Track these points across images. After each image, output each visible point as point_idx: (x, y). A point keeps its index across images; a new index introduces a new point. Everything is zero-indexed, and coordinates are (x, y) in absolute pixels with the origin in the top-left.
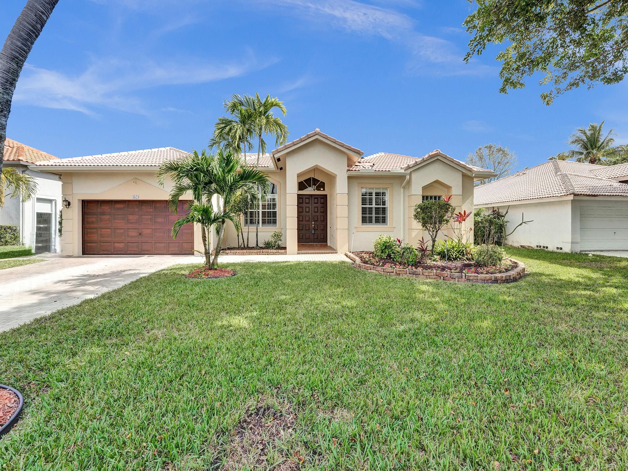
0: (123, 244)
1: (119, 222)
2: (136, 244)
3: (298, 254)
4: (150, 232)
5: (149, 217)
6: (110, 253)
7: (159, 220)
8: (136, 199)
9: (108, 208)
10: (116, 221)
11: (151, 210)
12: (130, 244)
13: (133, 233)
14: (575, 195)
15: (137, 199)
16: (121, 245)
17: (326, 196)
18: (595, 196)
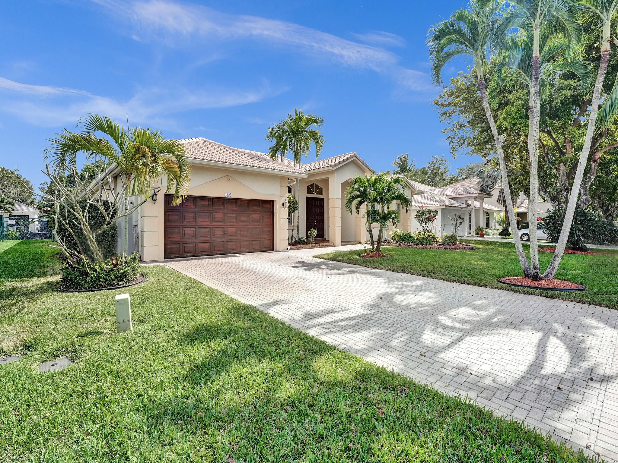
0: (208, 244)
1: (204, 220)
2: (222, 244)
3: (342, 245)
4: (234, 231)
5: (234, 215)
6: (195, 254)
7: (243, 219)
8: (228, 197)
9: (192, 205)
10: (201, 220)
11: (236, 208)
12: (215, 244)
13: (219, 232)
14: (446, 206)
15: (230, 197)
16: (206, 246)
17: (323, 199)
18: (451, 206)
